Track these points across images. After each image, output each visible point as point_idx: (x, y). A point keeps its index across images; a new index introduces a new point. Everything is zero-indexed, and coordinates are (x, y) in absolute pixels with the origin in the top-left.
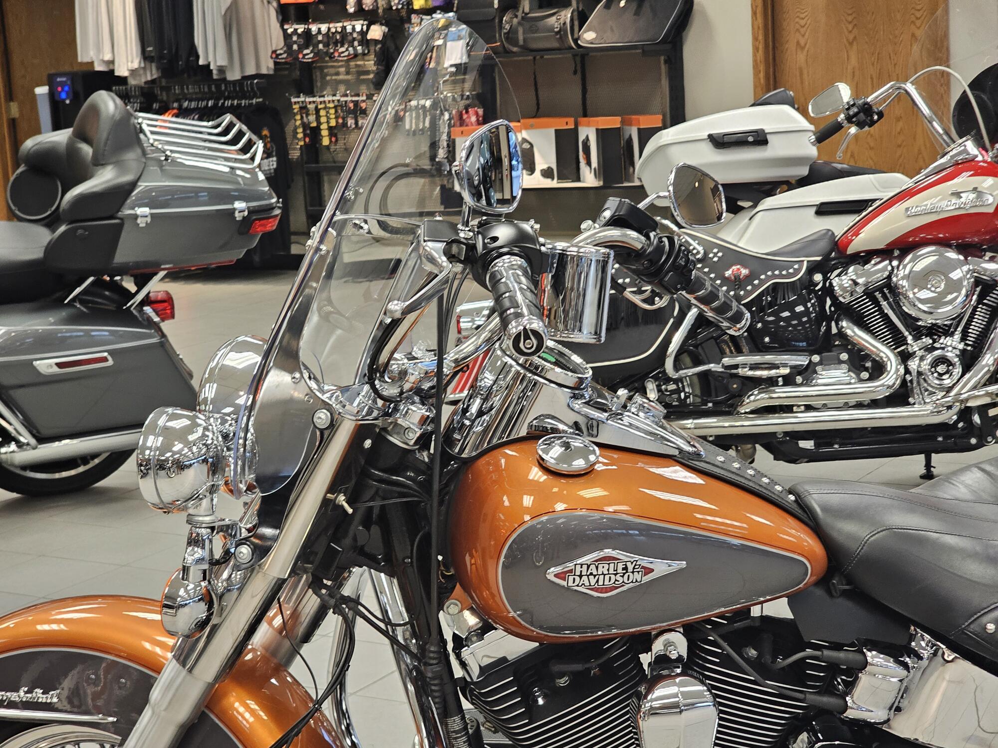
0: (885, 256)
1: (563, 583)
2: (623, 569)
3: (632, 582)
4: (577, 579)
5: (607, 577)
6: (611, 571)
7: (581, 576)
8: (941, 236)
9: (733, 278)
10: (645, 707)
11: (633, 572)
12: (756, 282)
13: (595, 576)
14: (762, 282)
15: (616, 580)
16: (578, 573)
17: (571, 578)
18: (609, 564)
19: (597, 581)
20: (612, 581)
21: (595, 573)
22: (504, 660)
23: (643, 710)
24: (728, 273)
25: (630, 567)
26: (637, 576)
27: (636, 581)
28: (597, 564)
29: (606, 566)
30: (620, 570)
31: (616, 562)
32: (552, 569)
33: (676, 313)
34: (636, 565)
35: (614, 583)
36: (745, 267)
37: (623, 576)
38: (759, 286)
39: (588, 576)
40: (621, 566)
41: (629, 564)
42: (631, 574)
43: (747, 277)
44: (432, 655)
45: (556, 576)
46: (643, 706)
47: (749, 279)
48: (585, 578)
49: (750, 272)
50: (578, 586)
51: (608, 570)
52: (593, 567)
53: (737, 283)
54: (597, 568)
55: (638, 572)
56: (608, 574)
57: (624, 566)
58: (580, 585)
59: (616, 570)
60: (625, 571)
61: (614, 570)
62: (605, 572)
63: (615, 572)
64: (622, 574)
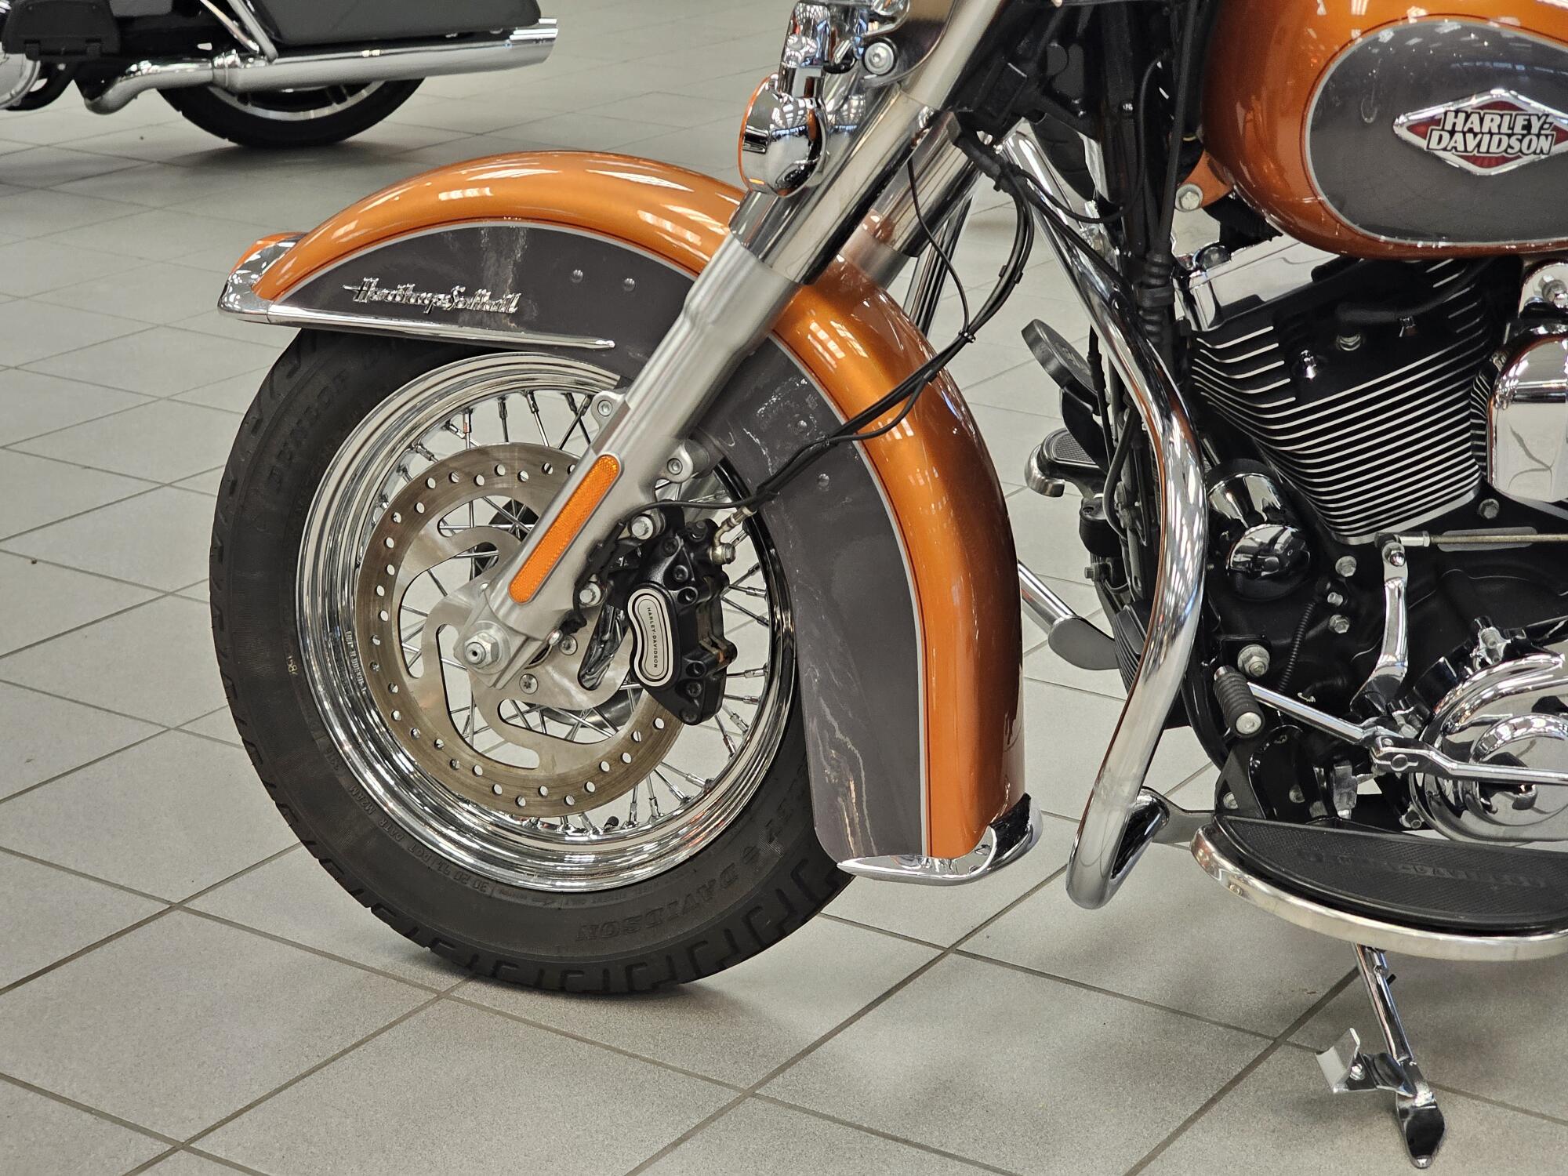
1: (1422, 143)
2: (1524, 127)
3: (1534, 153)
4: (1446, 136)
5: (1496, 138)
6: (1505, 129)
7: (1452, 133)
10: (1504, 387)
11: (1538, 136)
13: (1475, 135)
15: (1509, 146)
16: (1448, 127)
17: (1436, 135)
18: (1502, 116)
19: (1479, 145)
20: (1504, 146)
21: (1477, 129)
22: (1254, 300)
23: (1500, 391)
25: (1535, 130)
26: (1545, 144)
27: (1542, 152)
28: (1482, 113)
29: (1497, 119)
30: (1518, 129)
31: (1514, 113)
32: (1402, 119)
34: (1545, 123)
35: (1506, 151)
37: (1521, 141)
39: (1464, 133)
40: (1520, 122)
41: (1534, 120)
42: (1535, 139)
44: (1155, 270)
45: (1412, 128)
48: (1459, 137)
50: (1445, 149)
51: (1499, 127)
52: (1475, 118)
54: (1482, 120)
55: (1547, 136)
56: (1499, 133)
57: (1526, 123)
58: (1449, 148)
59: (1513, 129)
60: (1525, 132)
61: (1509, 128)
62: (1495, 130)
63: (1510, 132)
64: (1520, 137)
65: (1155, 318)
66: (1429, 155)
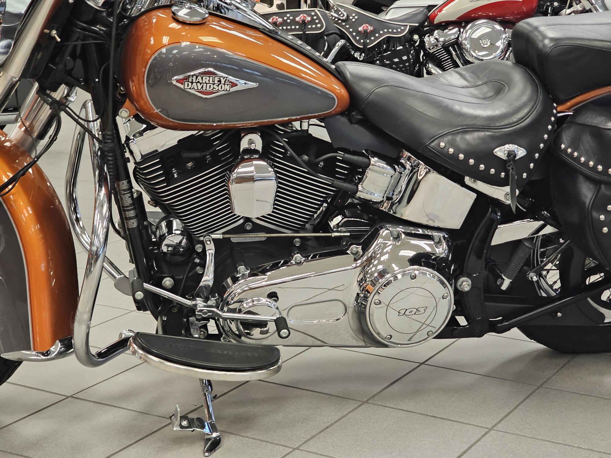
0: (455, 26)
1: (182, 86)
2: (218, 81)
3: (224, 90)
4: (190, 84)
5: (208, 85)
6: (211, 82)
7: (192, 83)
8: (491, 14)
9: (363, 31)
10: (233, 176)
11: (224, 84)
12: (377, 35)
13: (201, 84)
14: (381, 35)
15: (214, 88)
16: (190, 80)
17: (186, 83)
18: (209, 77)
19: (202, 87)
20: (212, 88)
21: (201, 82)
23: (231, 178)
24: (360, 29)
25: (223, 82)
26: (227, 87)
27: (226, 90)
28: (202, 76)
29: (208, 78)
30: (216, 82)
31: (214, 76)
32: (175, 77)
33: (325, 49)
34: (226, 80)
35: (213, 89)
36: (371, 25)
37: (218, 86)
38: (378, 38)
39: (197, 83)
40: (217, 79)
41: (222, 79)
42: (223, 85)
43: (371, 31)
44: (108, 137)
45: (178, 81)
46: (232, 176)
47: (373, 32)
48: (194, 84)
49: (374, 29)
50: (190, 89)
51: (209, 81)
52: (199, 78)
53: (366, 35)
54: (202, 78)
55: (228, 85)
56: (209, 83)
57: (219, 80)
58: (192, 88)
59: (214, 82)
60: (219, 83)
61: (213, 82)
62: (207, 82)
63: (213, 83)
64: (217, 85)
65: (111, 154)
66: (184, 90)
